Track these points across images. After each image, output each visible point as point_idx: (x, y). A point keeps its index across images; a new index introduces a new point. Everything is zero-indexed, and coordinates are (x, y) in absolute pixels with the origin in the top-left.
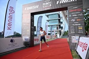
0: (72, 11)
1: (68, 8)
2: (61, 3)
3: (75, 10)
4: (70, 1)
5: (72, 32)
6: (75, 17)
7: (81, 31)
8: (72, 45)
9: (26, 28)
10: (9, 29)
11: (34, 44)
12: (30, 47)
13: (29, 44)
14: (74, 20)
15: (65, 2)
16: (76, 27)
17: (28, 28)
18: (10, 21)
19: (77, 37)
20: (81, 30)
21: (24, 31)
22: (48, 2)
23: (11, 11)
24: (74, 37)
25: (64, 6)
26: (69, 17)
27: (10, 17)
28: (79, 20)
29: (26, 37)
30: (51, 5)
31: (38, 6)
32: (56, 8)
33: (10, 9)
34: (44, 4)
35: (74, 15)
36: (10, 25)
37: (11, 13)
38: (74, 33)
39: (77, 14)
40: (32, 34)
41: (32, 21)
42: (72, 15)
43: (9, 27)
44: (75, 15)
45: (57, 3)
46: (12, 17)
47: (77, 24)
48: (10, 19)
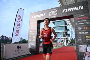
0: (78, 19)
1: (74, 16)
2: (66, 11)
3: (82, 18)
4: (76, 9)
5: (79, 40)
6: (81, 25)
7: (89, 40)
8: (79, 54)
9: (32, 35)
10: (17, 35)
11: (40, 51)
12: (35, 54)
13: (34, 50)
14: (81, 28)
15: (70, 10)
16: (83, 36)
17: (34, 35)
18: (18, 28)
19: (85, 46)
20: (88, 38)
21: (30, 38)
22: (54, 11)
23: (19, 19)
24: (81, 46)
25: (70, 14)
26: (75, 25)
27: (19, 24)
28: (86, 28)
29: (32, 44)
30: (57, 13)
31: (44, 14)
32: (61, 16)
33: (19, 17)
34: (50, 12)
35: (80, 23)
36: (18, 31)
37: (19, 21)
38: (81, 41)
39: (84, 22)
40: (38, 41)
42: (78, 23)
43: (17, 33)
44: (82, 23)
45: (63, 12)
47: (84, 32)
48: (18, 26)
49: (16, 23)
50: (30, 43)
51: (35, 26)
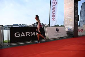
10: (53, 20)
12: (73, 37)
13: (72, 33)
17: (71, 17)
21: (67, 21)
23: (54, 3)
27: (54, 9)
33: (53, 2)
36: (54, 16)
37: (54, 5)
40: (76, 24)
41: (76, 8)
43: (53, 18)
46: (55, 9)
48: (53, 11)
49: (52, 8)
50: (67, 26)
51: (71, 7)
